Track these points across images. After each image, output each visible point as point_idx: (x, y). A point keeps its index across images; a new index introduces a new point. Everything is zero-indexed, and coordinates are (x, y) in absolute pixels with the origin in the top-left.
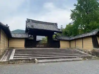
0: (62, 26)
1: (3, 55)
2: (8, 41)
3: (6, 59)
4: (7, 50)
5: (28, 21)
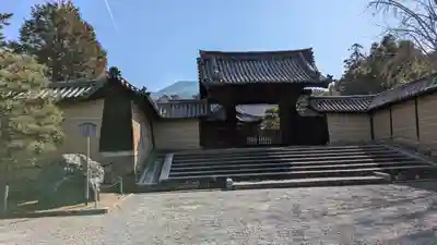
0: (356, 45)
3: (152, 178)
5: (206, 59)
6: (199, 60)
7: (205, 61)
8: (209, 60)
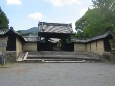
1: (19, 56)
2: (23, 45)
4: (22, 53)
6: (38, 24)
7: (40, 25)
8: (41, 24)
